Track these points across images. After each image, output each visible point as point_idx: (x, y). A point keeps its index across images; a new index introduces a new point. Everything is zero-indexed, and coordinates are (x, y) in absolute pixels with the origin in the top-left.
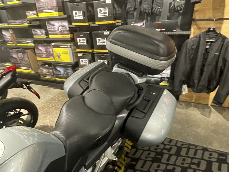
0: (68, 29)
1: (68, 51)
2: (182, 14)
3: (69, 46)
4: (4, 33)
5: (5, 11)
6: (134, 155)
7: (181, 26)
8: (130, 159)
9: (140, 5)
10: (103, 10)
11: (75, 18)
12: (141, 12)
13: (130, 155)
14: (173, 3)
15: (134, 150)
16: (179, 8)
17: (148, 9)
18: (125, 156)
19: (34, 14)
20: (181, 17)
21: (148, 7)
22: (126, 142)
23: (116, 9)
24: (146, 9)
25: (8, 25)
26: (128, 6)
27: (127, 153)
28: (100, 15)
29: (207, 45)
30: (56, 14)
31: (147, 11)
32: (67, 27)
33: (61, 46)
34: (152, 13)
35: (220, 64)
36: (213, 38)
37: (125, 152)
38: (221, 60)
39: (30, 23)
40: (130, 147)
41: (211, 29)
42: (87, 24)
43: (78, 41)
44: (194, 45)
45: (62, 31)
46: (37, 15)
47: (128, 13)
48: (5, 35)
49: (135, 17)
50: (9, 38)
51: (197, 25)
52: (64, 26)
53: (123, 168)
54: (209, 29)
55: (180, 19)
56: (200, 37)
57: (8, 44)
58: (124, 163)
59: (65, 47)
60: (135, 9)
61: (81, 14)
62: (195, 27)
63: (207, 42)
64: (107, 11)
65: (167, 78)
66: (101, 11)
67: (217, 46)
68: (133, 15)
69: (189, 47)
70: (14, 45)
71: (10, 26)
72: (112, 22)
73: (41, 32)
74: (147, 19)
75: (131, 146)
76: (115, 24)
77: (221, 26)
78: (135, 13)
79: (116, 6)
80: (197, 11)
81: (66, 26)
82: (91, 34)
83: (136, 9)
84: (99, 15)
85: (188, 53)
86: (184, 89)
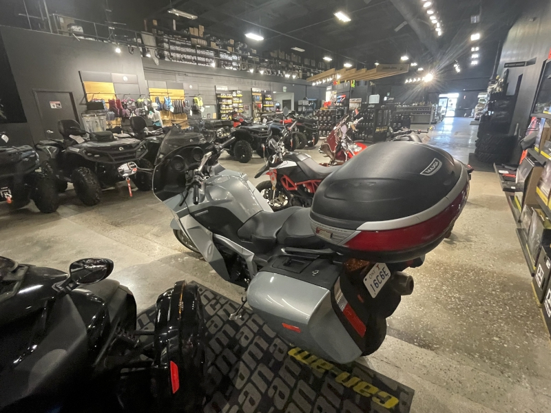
6: (330, 387)
8: (320, 376)
13: (328, 380)
15: (341, 391)
18: (327, 372)
22: (362, 380)
27: (334, 376)
37: (336, 373)
40: (348, 384)
53: (304, 361)
58: (314, 366)
75: (352, 387)
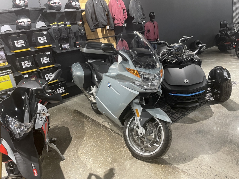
0: (4, 57)
1: (9, 77)
10: (42, 38)
11: (17, 46)
14: (80, 32)
16: (83, 35)
17: (66, 36)
21: (66, 35)
24: (65, 36)
26: (54, 35)
28: (40, 42)
31: (66, 37)
42: (29, 49)
43: (23, 65)
59: (4, 74)
61: (23, 42)
64: (45, 39)
66: (41, 39)
72: (51, 45)
80: (88, 35)
81: (2, 55)
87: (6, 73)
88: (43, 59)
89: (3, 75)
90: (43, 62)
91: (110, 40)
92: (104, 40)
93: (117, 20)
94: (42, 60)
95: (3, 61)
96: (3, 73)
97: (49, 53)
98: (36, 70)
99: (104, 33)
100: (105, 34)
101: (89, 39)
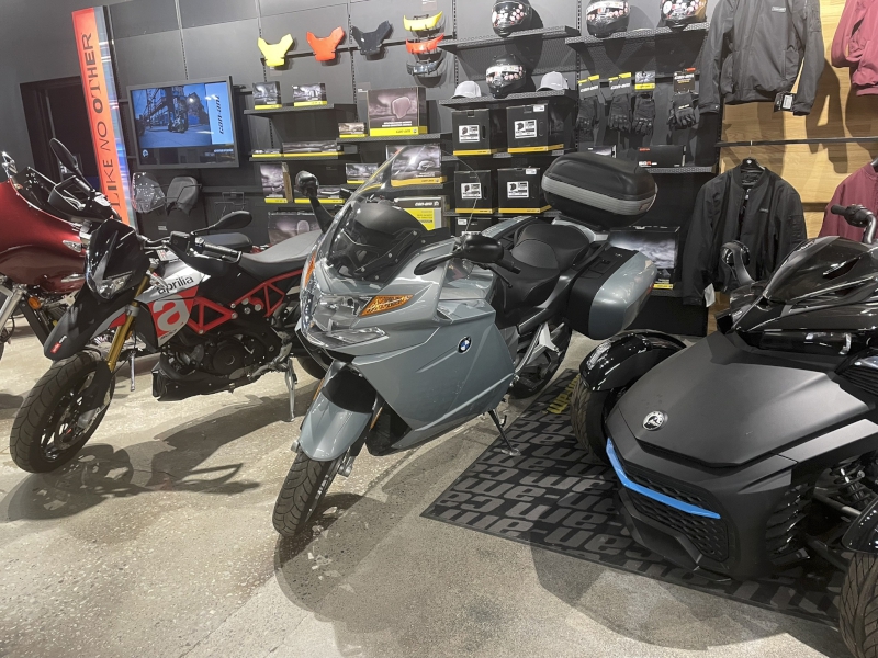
0: (438, 165)
1: (432, 213)
2: (698, 132)
3: (436, 203)
4: (265, 172)
5: (267, 120)
7: (696, 156)
9: (607, 113)
10: (526, 124)
11: (461, 139)
12: (608, 127)
14: (672, 112)
16: (684, 122)
17: (624, 123)
19: (358, 130)
20: (695, 138)
21: (623, 119)
23: (553, 121)
24: (619, 123)
25: (282, 152)
26: (579, 116)
28: (519, 134)
29: (746, 193)
30: (412, 131)
31: (621, 127)
32: (438, 161)
33: (417, 204)
34: (633, 130)
35: (772, 230)
36: (755, 178)
38: (772, 222)
39: (342, 150)
41: (749, 162)
42: (488, 152)
43: (463, 190)
44: (717, 194)
45: (424, 169)
46: (366, 131)
47: (578, 130)
48: (267, 178)
49: (595, 137)
50: (276, 184)
51: (731, 154)
52: (431, 159)
54: (745, 161)
55: (694, 142)
56: (729, 178)
57: (267, 200)
59: (427, 204)
60: (595, 122)
61: (477, 132)
62: (728, 158)
63: (746, 188)
64: (534, 127)
65: (669, 270)
66: (522, 127)
67: (761, 192)
68: (592, 134)
69: (708, 198)
70: (285, 201)
71: (286, 155)
72: (545, 149)
73: (367, 171)
74: (622, 142)
76: (550, 152)
77: (783, 156)
78: (595, 131)
79: (553, 117)
80: (729, 126)
81: (437, 158)
82: (494, 174)
83: (597, 122)
84: (516, 134)
85: (706, 210)
86: (709, 295)
87: (430, 204)
88: (513, 187)
89: (424, 207)
90: (511, 194)
91: (849, 154)
92: (814, 151)
93: (871, 67)
94: (509, 187)
95: (433, 174)
96: (425, 201)
97: (535, 170)
98: (489, 211)
99: (823, 120)
100: (823, 127)
101: (731, 140)
